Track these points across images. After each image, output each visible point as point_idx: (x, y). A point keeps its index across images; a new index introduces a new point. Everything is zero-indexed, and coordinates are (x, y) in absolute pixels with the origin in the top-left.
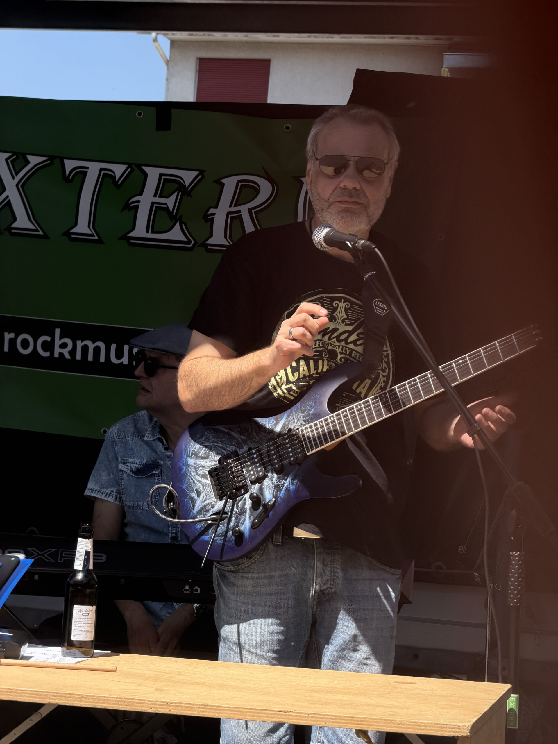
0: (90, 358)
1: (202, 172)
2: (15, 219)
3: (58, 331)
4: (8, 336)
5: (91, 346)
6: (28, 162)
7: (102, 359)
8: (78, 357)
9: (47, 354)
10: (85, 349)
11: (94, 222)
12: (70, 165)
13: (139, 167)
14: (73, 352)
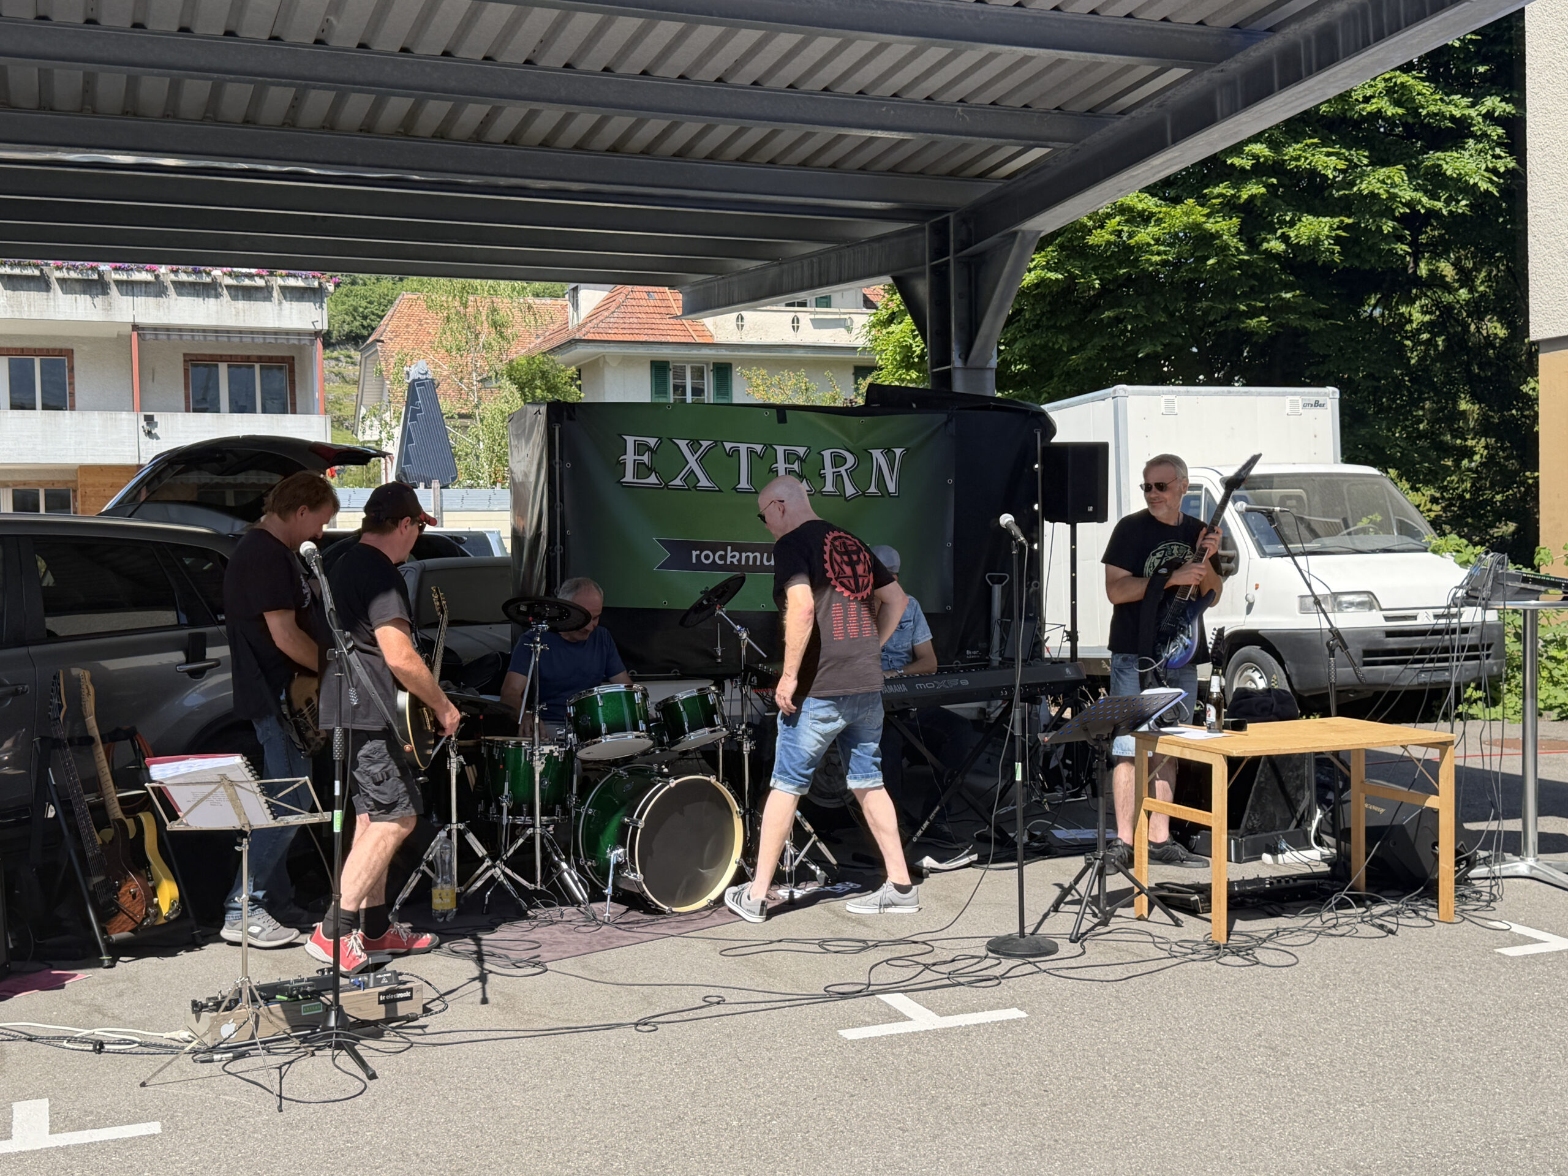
0: (751, 563)
1: (809, 448)
2: (699, 481)
3: (729, 548)
4: (694, 553)
5: (751, 555)
6: (701, 445)
7: (758, 563)
8: (743, 562)
9: (722, 562)
10: (747, 558)
11: (750, 480)
12: (728, 446)
13: (771, 445)
14: (739, 560)
